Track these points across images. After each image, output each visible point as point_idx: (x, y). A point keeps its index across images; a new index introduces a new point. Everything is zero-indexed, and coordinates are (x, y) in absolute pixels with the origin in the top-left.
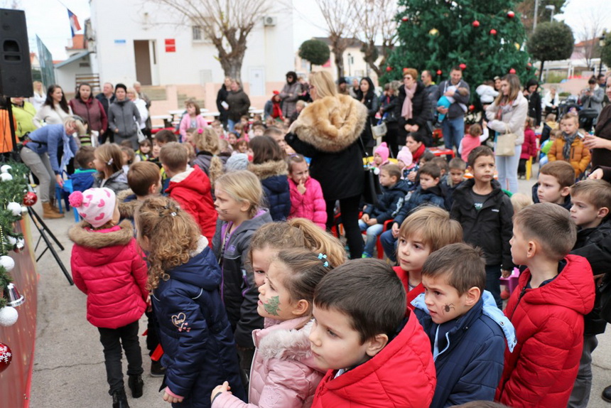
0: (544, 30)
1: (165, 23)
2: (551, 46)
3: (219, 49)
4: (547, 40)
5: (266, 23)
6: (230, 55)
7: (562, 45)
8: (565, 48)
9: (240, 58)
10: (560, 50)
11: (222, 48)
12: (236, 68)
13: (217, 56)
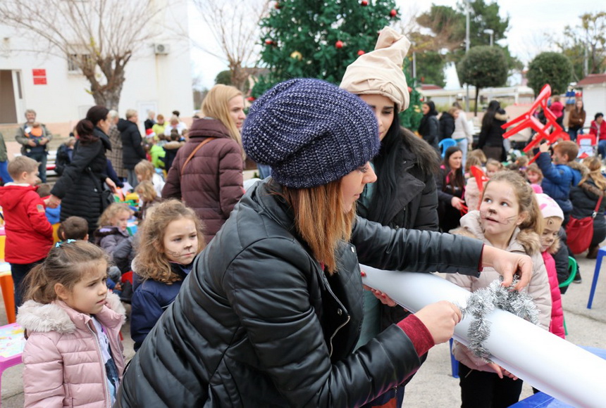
0: (475, 55)
1: (21, 50)
2: (483, 71)
3: (91, 81)
4: (480, 65)
5: (157, 51)
6: (104, 88)
7: (495, 71)
8: (499, 73)
9: (117, 92)
10: (493, 75)
11: (95, 80)
12: (112, 102)
13: (89, 89)
